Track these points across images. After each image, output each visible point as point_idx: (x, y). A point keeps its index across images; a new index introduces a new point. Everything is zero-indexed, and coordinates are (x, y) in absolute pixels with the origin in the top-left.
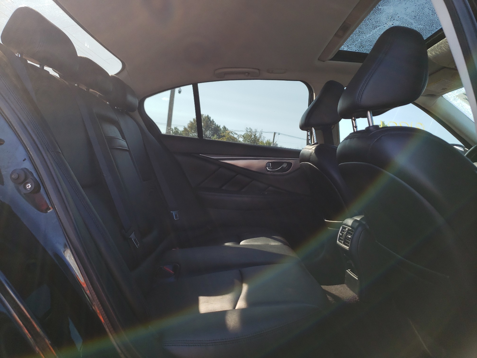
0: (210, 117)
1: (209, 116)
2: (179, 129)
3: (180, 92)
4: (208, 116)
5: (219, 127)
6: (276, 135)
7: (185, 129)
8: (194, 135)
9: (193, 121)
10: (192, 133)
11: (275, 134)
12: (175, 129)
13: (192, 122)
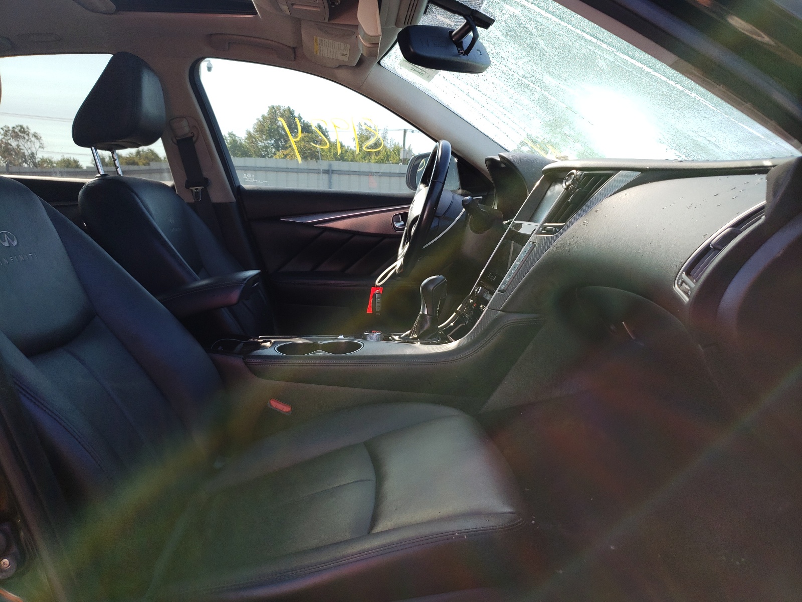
0: (294, 111)
1: (291, 109)
2: (236, 135)
3: (209, 69)
4: (289, 109)
5: (311, 126)
6: (407, 134)
7: (249, 133)
8: (268, 143)
9: (262, 120)
10: (264, 140)
11: (405, 132)
12: (230, 137)
13: (260, 121)
